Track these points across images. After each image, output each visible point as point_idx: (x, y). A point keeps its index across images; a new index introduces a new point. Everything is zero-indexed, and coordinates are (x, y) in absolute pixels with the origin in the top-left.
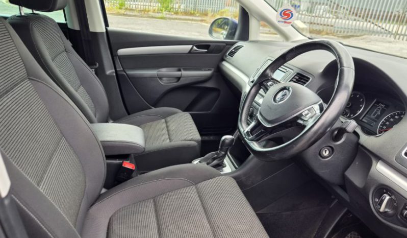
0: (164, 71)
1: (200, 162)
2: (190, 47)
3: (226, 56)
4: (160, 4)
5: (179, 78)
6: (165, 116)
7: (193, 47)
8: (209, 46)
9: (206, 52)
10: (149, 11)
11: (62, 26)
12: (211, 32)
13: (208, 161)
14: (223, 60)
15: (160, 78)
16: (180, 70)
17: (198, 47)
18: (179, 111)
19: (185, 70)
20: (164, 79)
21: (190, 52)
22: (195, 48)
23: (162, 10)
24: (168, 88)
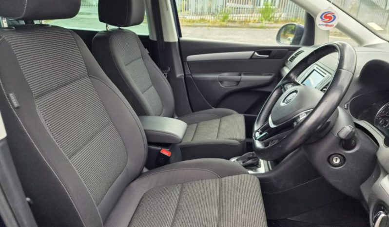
0: (225, 75)
1: (237, 160)
2: (252, 52)
3: (287, 61)
4: (261, 15)
5: (238, 82)
6: (221, 116)
7: (254, 53)
8: (271, 51)
9: (268, 58)
10: (250, 22)
11: (143, 39)
12: (278, 38)
13: (244, 160)
14: (284, 65)
15: (221, 82)
16: (240, 75)
17: (260, 53)
18: (235, 112)
19: (245, 74)
20: (226, 82)
21: (251, 58)
22: (256, 54)
23: (262, 20)
24: (227, 91)
